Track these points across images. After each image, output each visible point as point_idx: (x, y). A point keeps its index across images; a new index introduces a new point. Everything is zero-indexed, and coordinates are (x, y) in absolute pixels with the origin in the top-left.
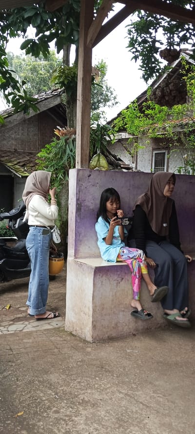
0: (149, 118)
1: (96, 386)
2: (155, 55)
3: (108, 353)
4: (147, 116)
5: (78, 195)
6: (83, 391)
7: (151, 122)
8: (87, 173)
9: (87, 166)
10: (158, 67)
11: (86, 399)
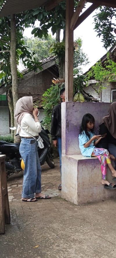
0: (108, 70)
1: (81, 231)
2: (111, 32)
3: (88, 211)
4: (107, 69)
5: (67, 117)
6: (73, 234)
7: (110, 72)
8: (72, 104)
9: (72, 100)
10: (113, 40)
11: (75, 239)
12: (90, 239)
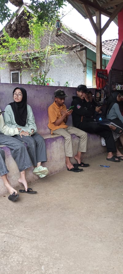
0: (6, 49)
2: (6, 4)
4: (4, 47)
7: (7, 51)
10: (9, 13)
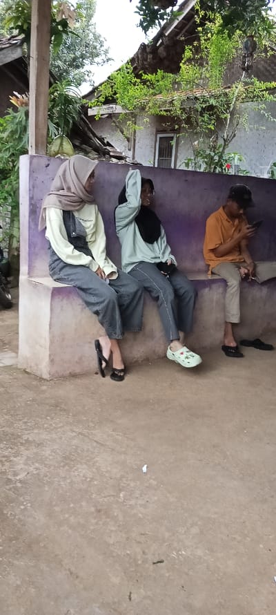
1: (46, 425)
3: (68, 391)
5: (31, 192)
6: (29, 432)
8: (44, 161)
9: (44, 153)
11: (30, 439)
12: (61, 438)
